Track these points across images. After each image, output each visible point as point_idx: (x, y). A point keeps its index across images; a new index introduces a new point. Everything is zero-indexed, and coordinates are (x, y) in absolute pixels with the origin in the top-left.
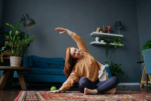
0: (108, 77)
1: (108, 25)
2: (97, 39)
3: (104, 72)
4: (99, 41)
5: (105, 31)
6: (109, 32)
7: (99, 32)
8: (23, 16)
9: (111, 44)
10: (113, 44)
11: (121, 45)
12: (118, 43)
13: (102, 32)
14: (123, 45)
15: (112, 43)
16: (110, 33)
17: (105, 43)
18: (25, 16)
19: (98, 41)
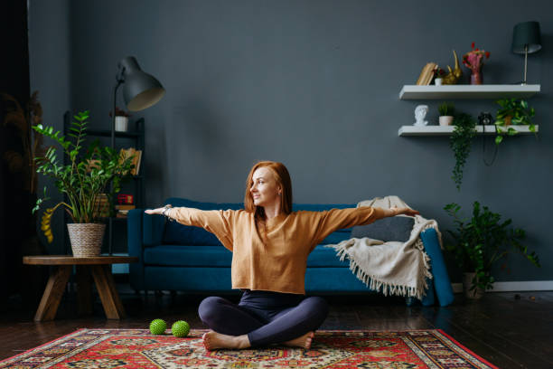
0: (430, 270)
1: (473, 45)
2: (421, 112)
3: (409, 252)
4: (426, 123)
5: (458, 75)
6: (475, 77)
7: (433, 83)
8: (119, 66)
9: (479, 129)
10: (490, 129)
11: (526, 129)
12: (511, 124)
13: (443, 83)
14: (536, 128)
15: (484, 125)
16: (481, 82)
17: (451, 129)
18: (124, 69)
19: (425, 120)
